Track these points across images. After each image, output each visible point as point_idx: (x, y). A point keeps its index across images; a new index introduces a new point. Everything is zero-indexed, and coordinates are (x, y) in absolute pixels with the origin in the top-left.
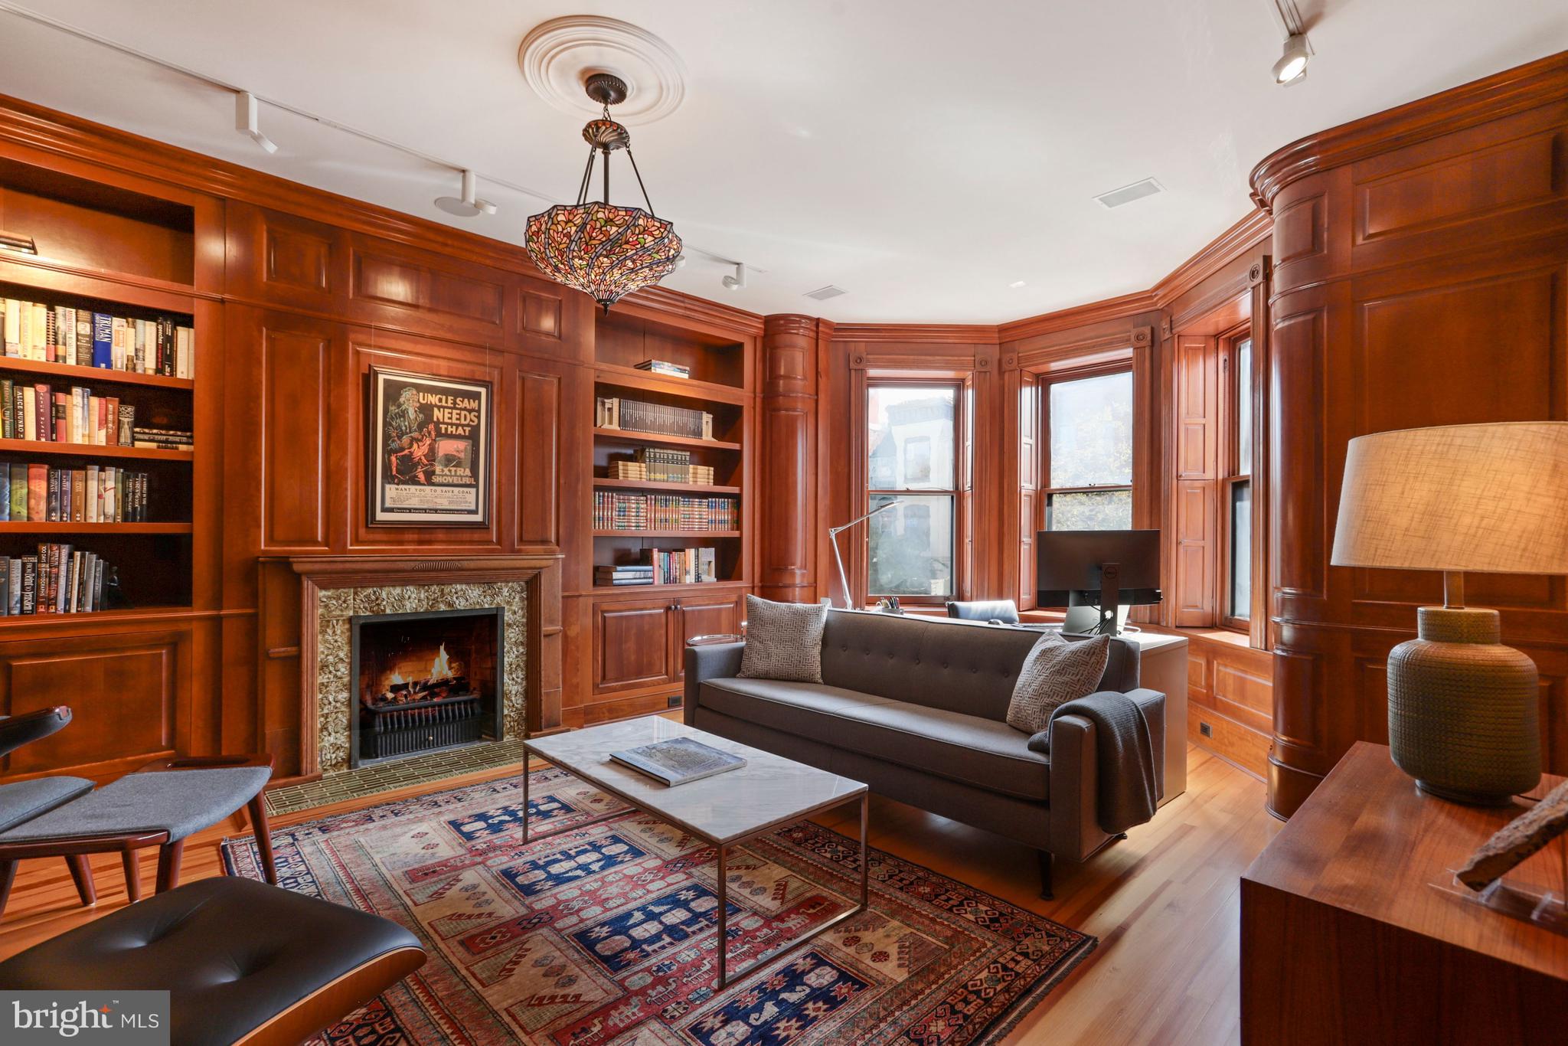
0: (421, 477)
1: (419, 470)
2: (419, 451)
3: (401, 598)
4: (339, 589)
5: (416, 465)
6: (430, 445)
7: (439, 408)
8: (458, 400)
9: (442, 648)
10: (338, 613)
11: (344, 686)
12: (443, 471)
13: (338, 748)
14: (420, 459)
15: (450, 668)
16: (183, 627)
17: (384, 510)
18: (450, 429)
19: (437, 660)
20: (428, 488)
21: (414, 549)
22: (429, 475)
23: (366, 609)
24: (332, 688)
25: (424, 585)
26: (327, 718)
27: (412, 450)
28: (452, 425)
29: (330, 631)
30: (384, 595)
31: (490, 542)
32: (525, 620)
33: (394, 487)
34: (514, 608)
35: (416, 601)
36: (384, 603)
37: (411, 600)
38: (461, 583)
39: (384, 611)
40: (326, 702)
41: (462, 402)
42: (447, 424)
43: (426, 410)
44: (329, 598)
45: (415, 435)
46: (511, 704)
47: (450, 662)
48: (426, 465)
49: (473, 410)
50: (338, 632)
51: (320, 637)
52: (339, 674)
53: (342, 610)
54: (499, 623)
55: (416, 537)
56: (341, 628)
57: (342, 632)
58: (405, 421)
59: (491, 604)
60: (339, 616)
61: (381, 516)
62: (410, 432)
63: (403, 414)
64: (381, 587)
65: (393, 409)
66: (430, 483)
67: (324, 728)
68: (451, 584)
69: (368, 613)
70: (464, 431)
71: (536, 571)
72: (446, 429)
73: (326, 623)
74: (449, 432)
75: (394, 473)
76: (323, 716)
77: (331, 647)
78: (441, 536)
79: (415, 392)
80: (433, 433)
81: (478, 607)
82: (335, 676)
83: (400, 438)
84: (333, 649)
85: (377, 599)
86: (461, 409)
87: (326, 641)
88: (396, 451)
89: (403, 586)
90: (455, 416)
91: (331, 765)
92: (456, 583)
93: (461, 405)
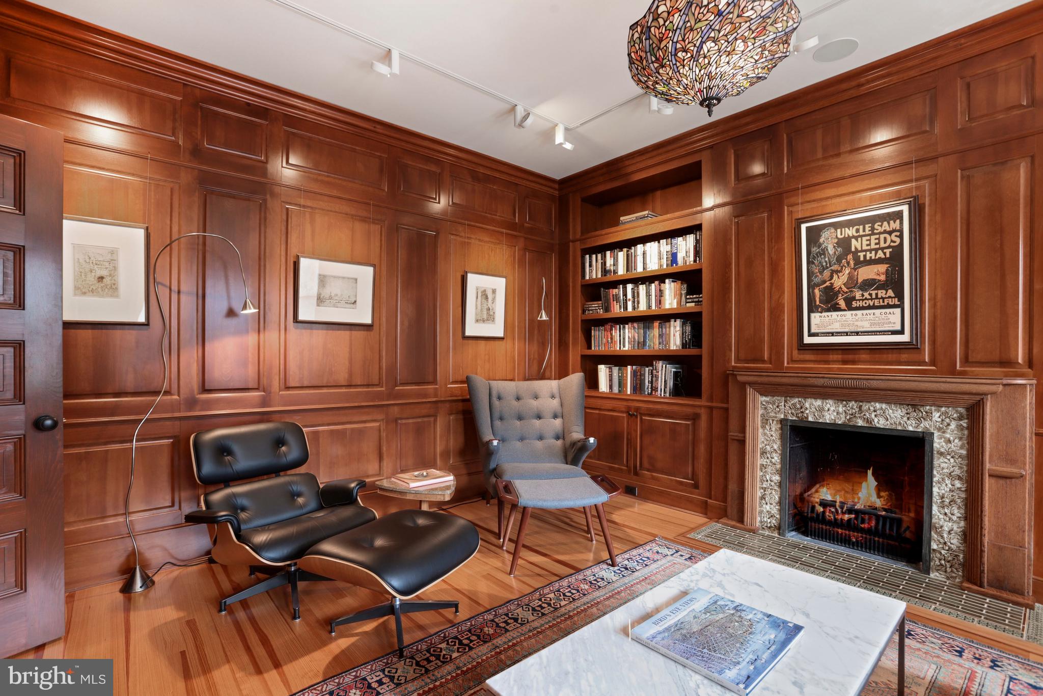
0: (842, 304)
1: (840, 298)
2: (839, 282)
3: (821, 410)
4: (774, 396)
5: (836, 294)
6: (849, 274)
7: (856, 238)
8: (876, 226)
9: (870, 472)
10: (772, 414)
11: (777, 471)
12: (863, 295)
13: (772, 516)
14: (841, 288)
15: (879, 497)
16: (698, 410)
17: (811, 335)
18: (868, 255)
19: (864, 484)
20: (849, 313)
21: (838, 368)
22: (849, 301)
23: (793, 414)
24: (769, 470)
25: (843, 401)
26: (765, 491)
27: (832, 281)
28: (870, 251)
29: (768, 427)
30: (807, 405)
31: (923, 363)
32: (964, 452)
33: (818, 315)
34: (948, 436)
35: (835, 414)
36: (807, 412)
37: (830, 412)
38: (881, 402)
39: (807, 418)
40: (765, 479)
41: (881, 226)
42: (866, 251)
43: (844, 244)
44: (767, 402)
45: (835, 267)
46: (942, 541)
47: (879, 489)
48: (847, 293)
49: (894, 231)
50: (773, 429)
51: (760, 430)
52: (773, 460)
53: (776, 413)
54: (927, 448)
55: (839, 357)
56: (775, 426)
57: (776, 430)
58: (825, 257)
59: (917, 427)
60: (774, 417)
61: (807, 340)
62: (830, 266)
63: (824, 252)
64: (805, 398)
65: (815, 250)
66: (850, 308)
67: (763, 498)
68: (870, 402)
69: (794, 418)
70: (885, 254)
71: (978, 398)
72: (865, 256)
73: (765, 421)
74: (868, 258)
75: (818, 303)
76: (762, 488)
77: (769, 439)
78: (864, 356)
79: (833, 230)
80: (852, 263)
81: (900, 428)
82: (771, 462)
83: (821, 273)
84: (769, 442)
85: (801, 408)
86: (880, 233)
87: (765, 434)
88: (818, 285)
89: (823, 399)
90: (873, 242)
91: (767, 526)
92: (876, 401)
93: (880, 229)
